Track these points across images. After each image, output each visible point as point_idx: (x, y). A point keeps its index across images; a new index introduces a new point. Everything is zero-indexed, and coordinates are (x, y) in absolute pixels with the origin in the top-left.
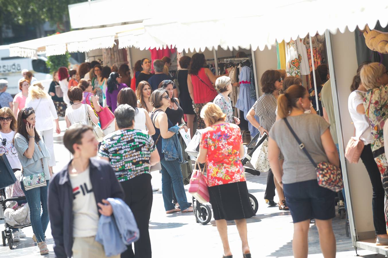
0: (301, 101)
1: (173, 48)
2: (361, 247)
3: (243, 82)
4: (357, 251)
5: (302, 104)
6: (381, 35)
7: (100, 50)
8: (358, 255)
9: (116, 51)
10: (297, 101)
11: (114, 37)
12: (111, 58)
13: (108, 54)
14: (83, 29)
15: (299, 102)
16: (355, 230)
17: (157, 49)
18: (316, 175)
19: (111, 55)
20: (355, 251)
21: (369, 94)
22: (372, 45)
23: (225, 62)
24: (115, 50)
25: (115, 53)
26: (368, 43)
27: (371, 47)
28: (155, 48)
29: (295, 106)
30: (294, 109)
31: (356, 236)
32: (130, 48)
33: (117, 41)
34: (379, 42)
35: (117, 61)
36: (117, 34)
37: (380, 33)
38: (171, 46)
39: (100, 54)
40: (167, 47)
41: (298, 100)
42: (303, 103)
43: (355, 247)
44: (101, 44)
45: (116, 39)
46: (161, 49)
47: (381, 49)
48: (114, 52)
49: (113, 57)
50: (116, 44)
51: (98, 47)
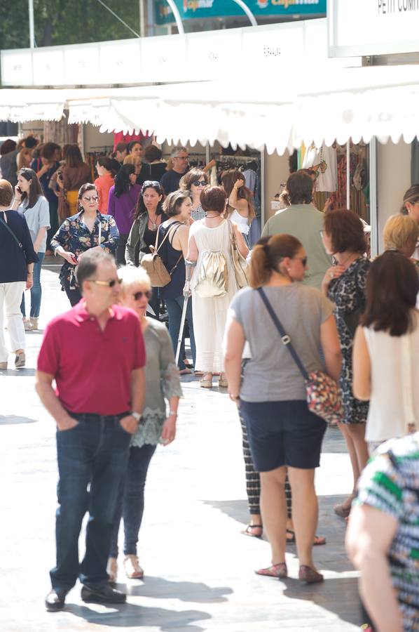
0: (288, 264)
1: (150, 135)
5: (289, 270)
7: (41, 122)
9: (64, 126)
10: (280, 262)
11: (63, 106)
12: (56, 135)
13: (52, 129)
14: (19, 87)
15: (283, 263)
17: (125, 134)
18: (306, 393)
19: (56, 130)
23: (221, 160)
24: (62, 124)
25: (62, 129)
28: (122, 132)
29: (277, 270)
30: (275, 273)
32: (84, 125)
33: (66, 112)
35: (64, 140)
36: (67, 101)
38: (147, 131)
39: (40, 128)
40: (141, 132)
41: (283, 261)
42: (290, 267)
44: (43, 113)
45: (66, 108)
46: (131, 134)
48: (60, 126)
49: (58, 134)
50: (65, 116)
51: (38, 118)
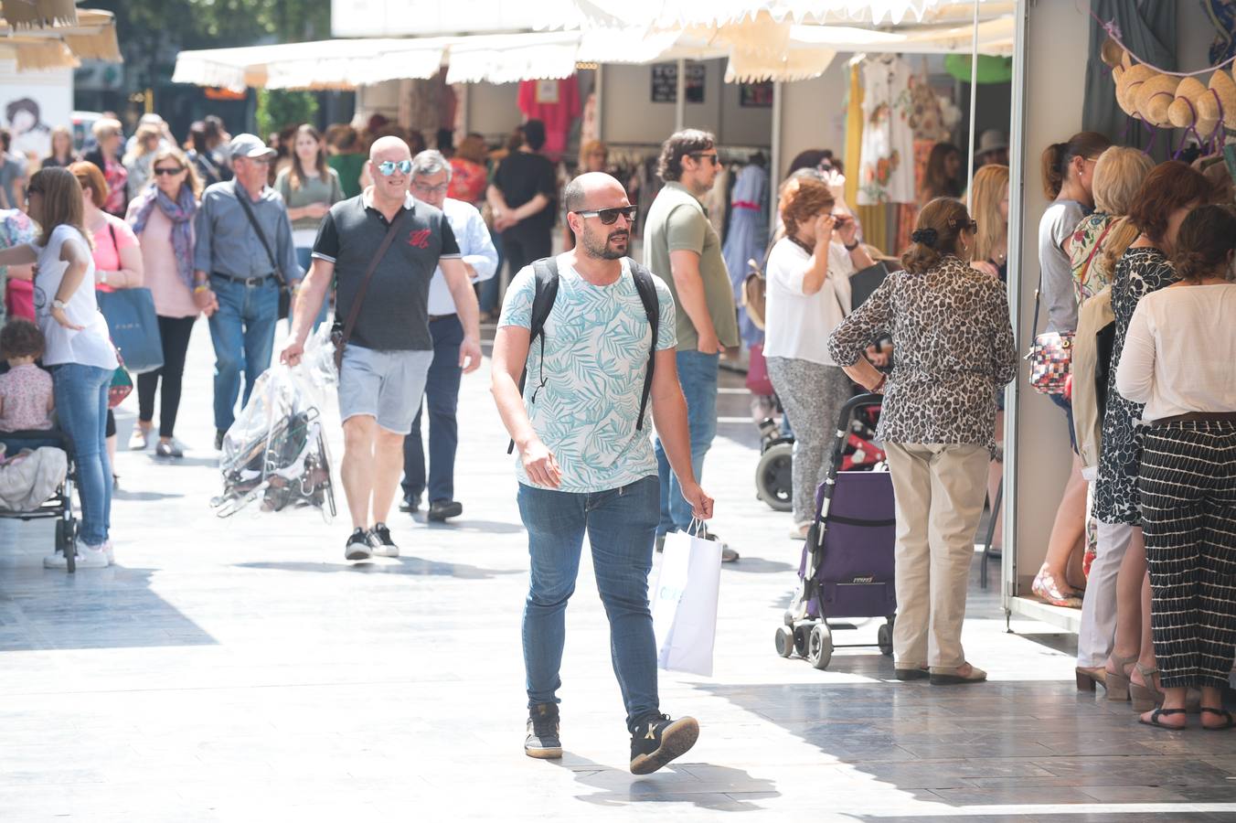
2: (1023, 611)
3: (743, 204)
4: (1010, 622)
6: (1159, 76)
8: (1010, 632)
16: (1014, 567)
20: (1006, 621)
21: (1099, 226)
22: (1131, 101)
26: (1123, 96)
27: (1128, 105)
31: (1014, 584)
34: (1153, 94)
37: (1155, 74)
43: (1006, 609)
47: (1155, 114)
